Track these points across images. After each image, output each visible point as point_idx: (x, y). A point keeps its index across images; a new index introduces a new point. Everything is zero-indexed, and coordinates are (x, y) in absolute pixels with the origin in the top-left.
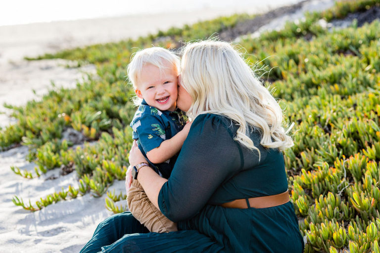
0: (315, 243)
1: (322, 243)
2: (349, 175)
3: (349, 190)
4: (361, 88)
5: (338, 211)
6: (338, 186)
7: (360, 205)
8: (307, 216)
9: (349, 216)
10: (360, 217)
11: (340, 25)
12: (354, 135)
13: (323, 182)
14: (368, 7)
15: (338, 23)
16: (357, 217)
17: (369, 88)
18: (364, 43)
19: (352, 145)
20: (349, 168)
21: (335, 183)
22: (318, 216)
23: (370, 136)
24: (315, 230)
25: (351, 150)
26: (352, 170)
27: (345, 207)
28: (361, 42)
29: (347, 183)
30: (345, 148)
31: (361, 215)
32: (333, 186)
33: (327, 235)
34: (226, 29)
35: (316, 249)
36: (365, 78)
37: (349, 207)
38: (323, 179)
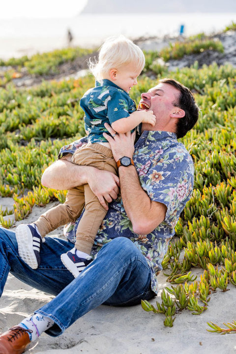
0: (192, 259)
1: (198, 260)
2: (216, 201)
3: (218, 214)
4: (212, 124)
5: (210, 232)
6: (207, 211)
7: (230, 227)
8: (182, 235)
9: (219, 237)
10: (229, 238)
11: (177, 65)
12: (217, 166)
13: (194, 206)
14: (202, 50)
15: (175, 63)
16: (227, 238)
17: (218, 124)
18: (207, 83)
19: (216, 175)
20: (217, 195)
21: (204, 207)
22: (192, 236)
23: (231, 167)
24: (192, 248)
25: (215, 179)
26: (219, 197)
27: (216, 228)
28: (204, 82)
29: (215, 208)
30: (209, 177)
31: (230, 236)
32: (204, 211)
33: (202, 253)
34: (66, 61)
35: (193, 264)
36: (214, 115)
37: (219, 229)
38: (194, 204)
